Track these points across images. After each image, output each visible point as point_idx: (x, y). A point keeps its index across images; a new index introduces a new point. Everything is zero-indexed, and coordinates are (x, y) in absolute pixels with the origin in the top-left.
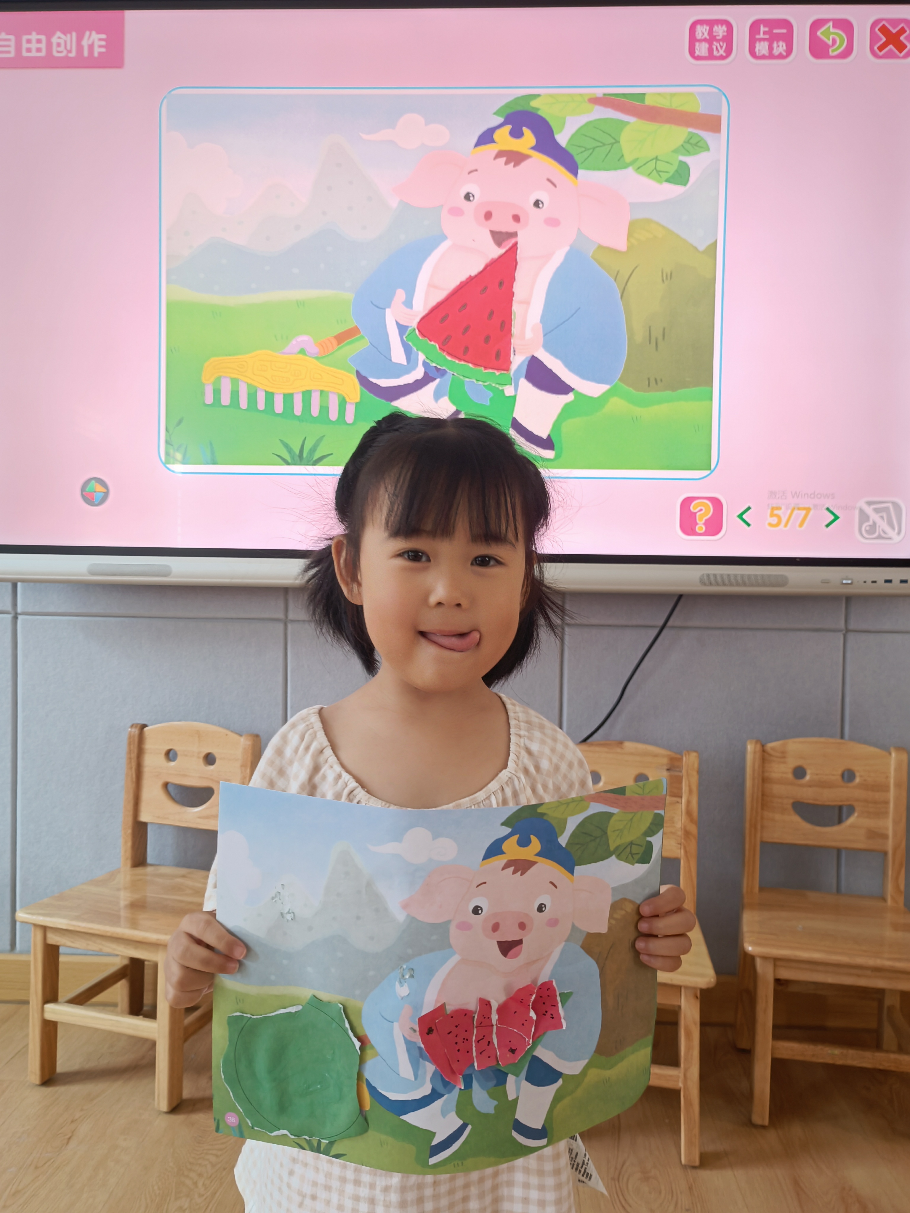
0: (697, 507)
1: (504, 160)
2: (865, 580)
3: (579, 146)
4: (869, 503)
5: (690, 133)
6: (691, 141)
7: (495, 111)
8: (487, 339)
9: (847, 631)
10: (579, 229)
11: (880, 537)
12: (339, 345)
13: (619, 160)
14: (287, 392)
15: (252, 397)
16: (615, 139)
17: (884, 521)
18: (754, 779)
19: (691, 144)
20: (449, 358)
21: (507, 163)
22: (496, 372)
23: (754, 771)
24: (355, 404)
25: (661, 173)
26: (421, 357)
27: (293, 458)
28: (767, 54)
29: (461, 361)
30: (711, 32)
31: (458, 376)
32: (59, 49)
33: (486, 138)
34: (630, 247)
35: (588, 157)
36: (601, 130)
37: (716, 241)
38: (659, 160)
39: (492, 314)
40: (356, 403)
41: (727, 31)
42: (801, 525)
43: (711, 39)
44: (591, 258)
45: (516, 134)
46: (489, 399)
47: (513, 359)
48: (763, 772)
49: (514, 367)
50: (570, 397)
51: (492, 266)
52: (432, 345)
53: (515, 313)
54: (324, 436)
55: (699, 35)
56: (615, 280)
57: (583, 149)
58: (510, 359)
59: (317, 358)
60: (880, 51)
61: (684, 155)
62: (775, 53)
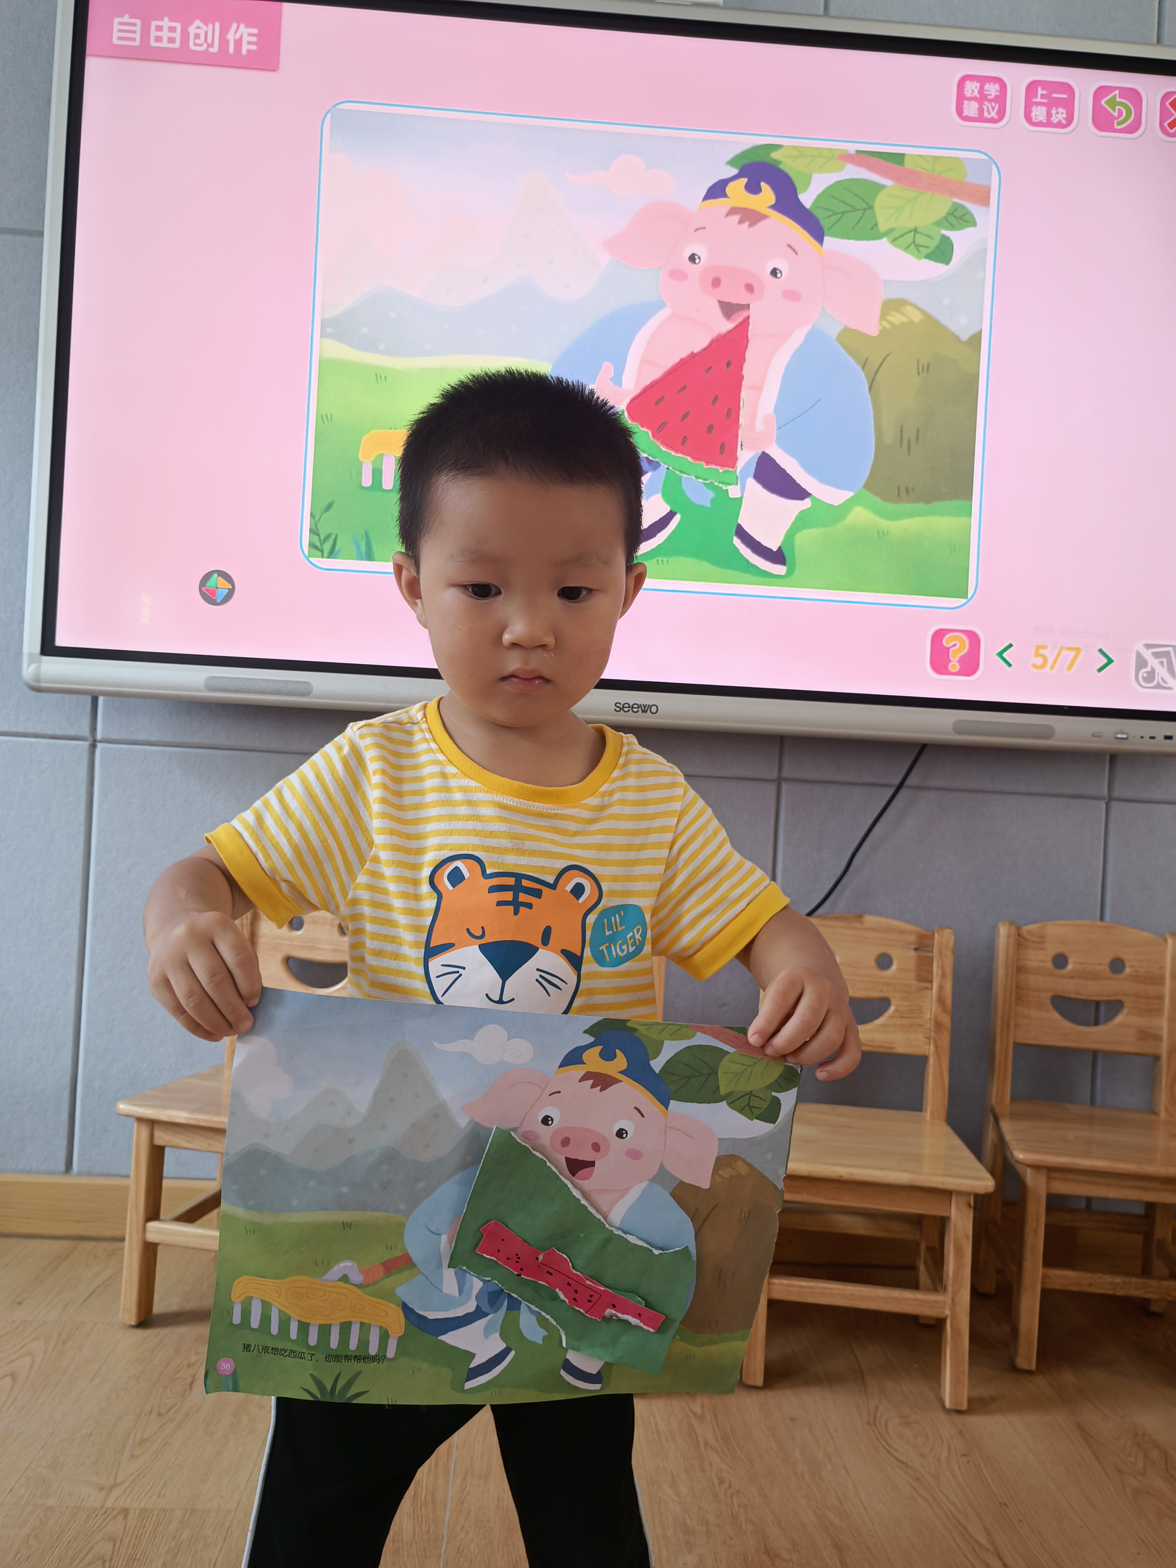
0: (951, 641)
1: (736, 218)
4: (1148, 646)
5: (955, 203)
7: (728, 159)
8: (710, 428)
9: (1110, 799)
10: (823, 305)
11: (1158, 686)
13: (872, 229)
16: (867, 204)
17: (1164, 668)
18: (1007, 967)
19: (956, 217)
20: (664, 449)
21: (740, 222)
22: (719, 468)
23: (1007, 958)
25: (920, 249)
28: (1045, 121)
30: (981, 90)
32: (197, 41)
33: (717, 191)
34: (884, 331)
36: (853, 193)
37: (981, 332)
41: (1000, 91)
42: (1070, 667)
43: (982, 98)
44: (835, 341)
45: (753, 188)
46: (709, 499)
47: (740, 455)
48: (1018, 960)
49: (740, 464)
50: (807, 503)
51: (718, 343)
52: (644, 432)
53: (744, 400)
55: (968, 94)
56: (863, 368)
60: (1171, 129)
61: (947, 229)
62: (1054, 120)
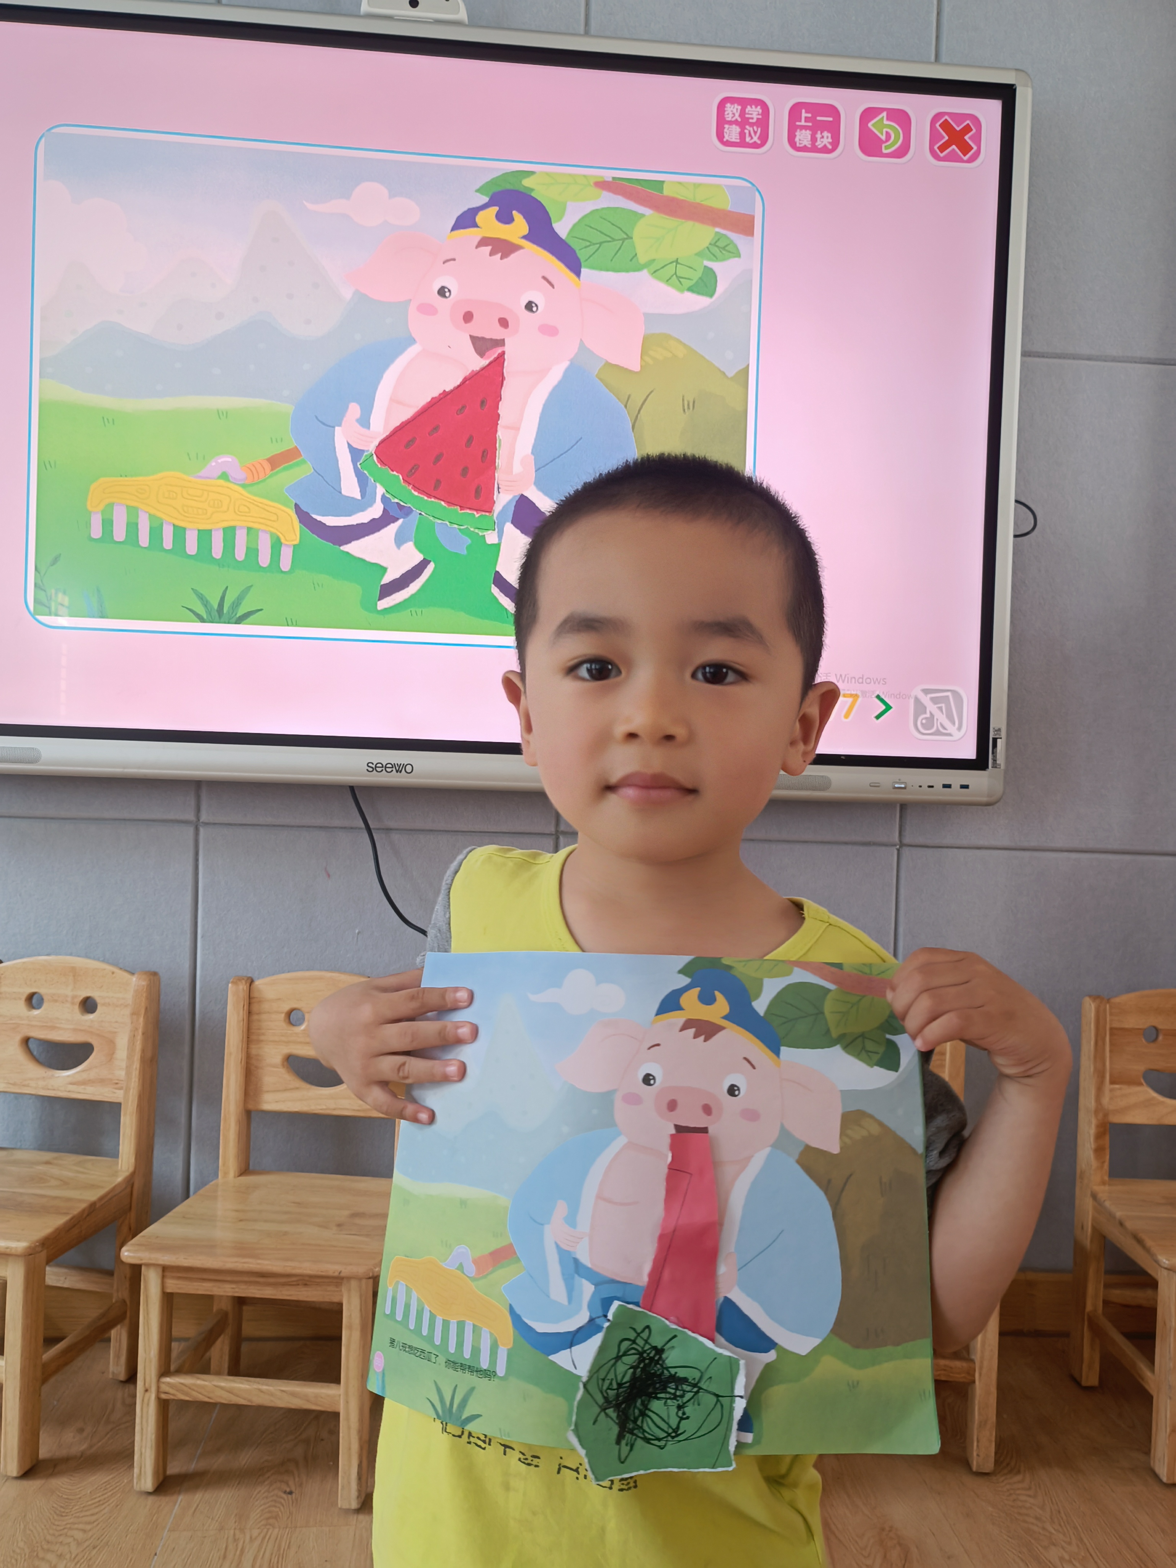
1: (487, 249)
2: (920, 785)
3: (583, 239)
4: (926, 691)
5: (717, 233)
6: (717, 244)
7: (478, 187)
8: (465, 472)
9: (902, 845)
10: (581, 340)
11: (938, 733)
12: (272, 470)
13: (631, 260)
14: (201, 527)
15: (156, 533)
17: (943, 714)
20: (416, 493)
21: (492, 254)
22: (475, 513)
24: (292, 547)
25: (681, 280)
26: (380, 490)
27: (209, 613)
28: (810, 146)
29: (431, 498)
30: (743, 113)
31: (427, 516)
33: (466, 220)
35: (594, 253)
36: (609, 222)
37: (748, 365)
38: (680, 264)
39: (470, 439)
40: (294, 546)
41: (762, 114)
43: (743, 122)
44: (595, 378)
45: (505, 218)
46: (466, 546)
47: (497, 499)
49: (497, 508)
51: (471, 381)
52: (395, 475)
53: (500, 440)
54: (251, 586)
55: (729, 117)
57: (588, 244)
58: (493, 498)
59: (243, 486)
60: (942, 152)
61: (710, 260)
62: (819, 145)
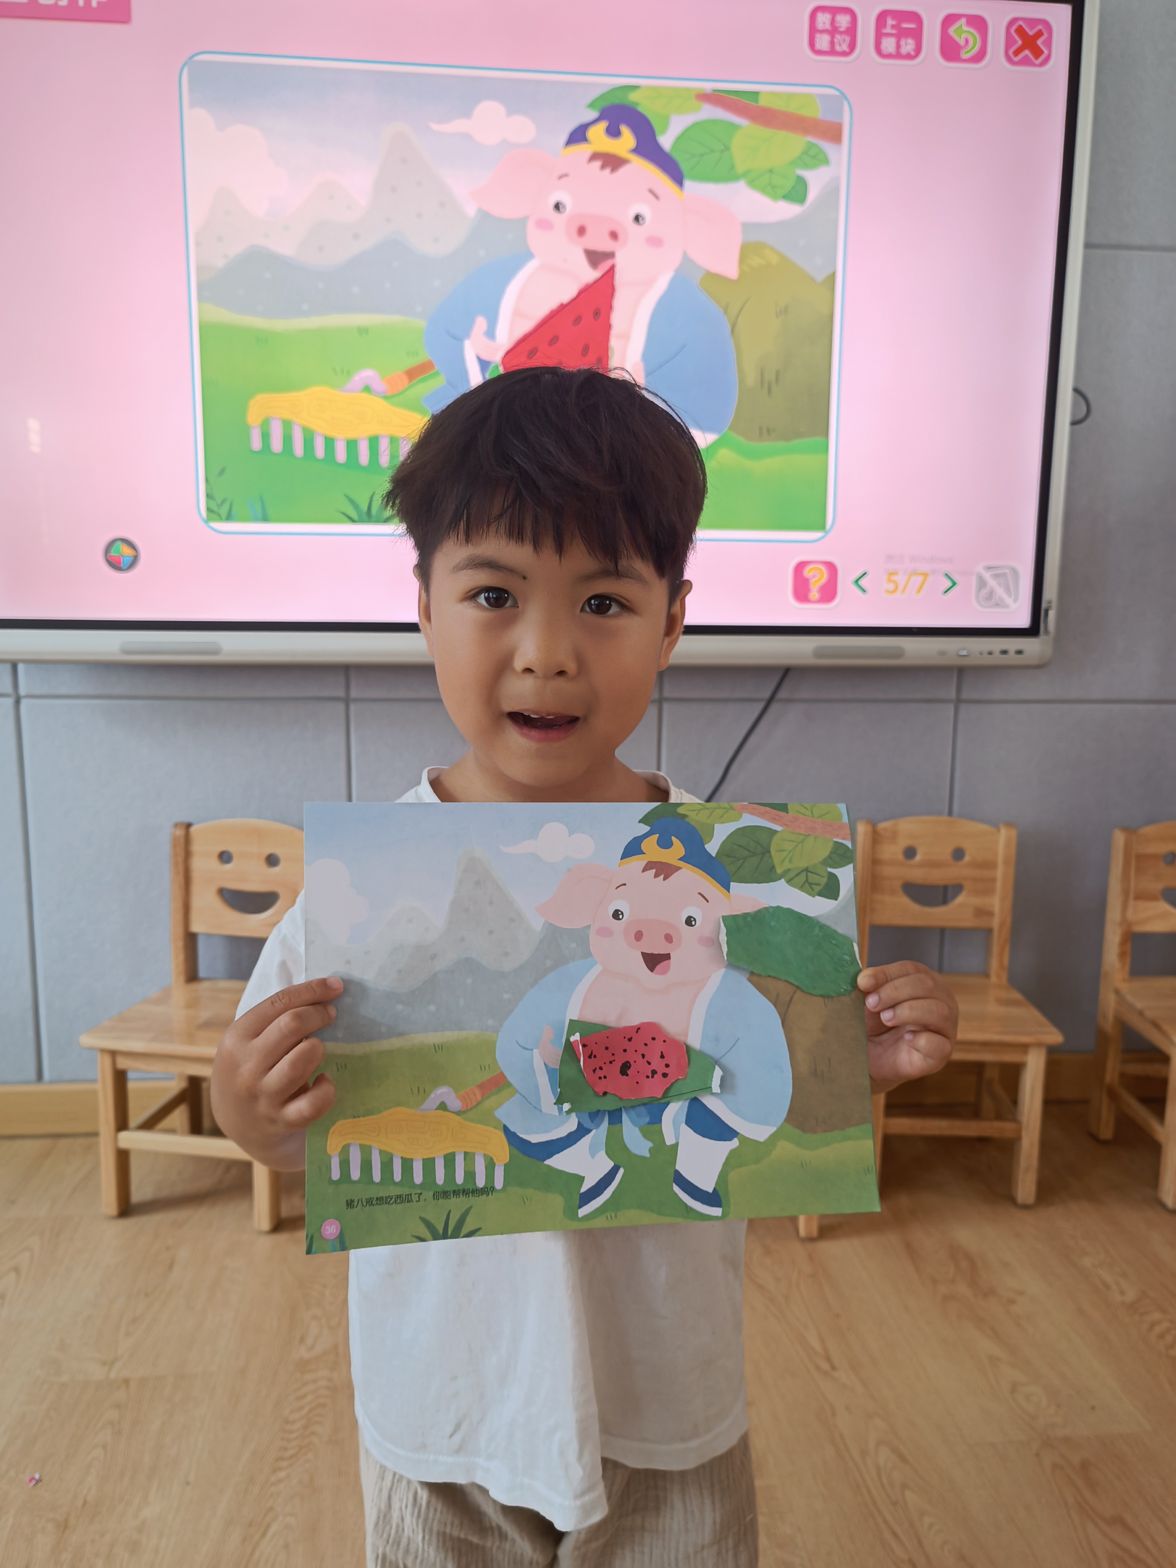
0: (811, 573)
1: (597, 164)
2: (981, 651)
3: (685, 152)
4: (989, 568)
5: (809, 142)
6: (810, 152)
7: (588, 102)
9: (959, 701)
10: (684, 251)
11: (997, 605)
12: (410, 381)
13: (729, 171)
14: (350, 437)
15: (309, 443)
16: (725, 145)
17: (1002, 588)
18: (864, 861)
19: (809, 155)
21: (603, 167)
23: (864, 853)
25: (776, 190)
27: (362, 516)
28: (894, 53)
30: (833, 21)
33: (578, 136)
34: (742, 274)
35: (695, 165)
36: (709, 133)
37: (835, 271)
38: (774, 173)
39: (586, 350)
41: (851, 22)
42: (918, 592)
43: (833, 31)
44: (697, 286)
45: (613, 132)
48: (874, 853)
51: (585, 292)
53: (613, 349)
55: (820, 26)
56: (726, 311)
57: (690, 156)
59: (385, 398)
60: (1016, 56)
61: (802, 168)
62: (903, 51)
